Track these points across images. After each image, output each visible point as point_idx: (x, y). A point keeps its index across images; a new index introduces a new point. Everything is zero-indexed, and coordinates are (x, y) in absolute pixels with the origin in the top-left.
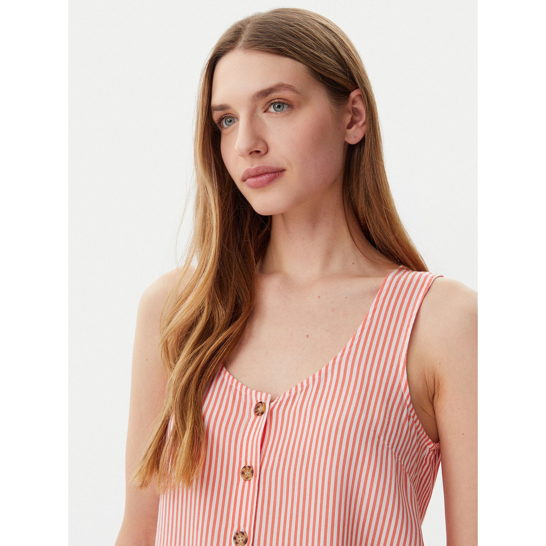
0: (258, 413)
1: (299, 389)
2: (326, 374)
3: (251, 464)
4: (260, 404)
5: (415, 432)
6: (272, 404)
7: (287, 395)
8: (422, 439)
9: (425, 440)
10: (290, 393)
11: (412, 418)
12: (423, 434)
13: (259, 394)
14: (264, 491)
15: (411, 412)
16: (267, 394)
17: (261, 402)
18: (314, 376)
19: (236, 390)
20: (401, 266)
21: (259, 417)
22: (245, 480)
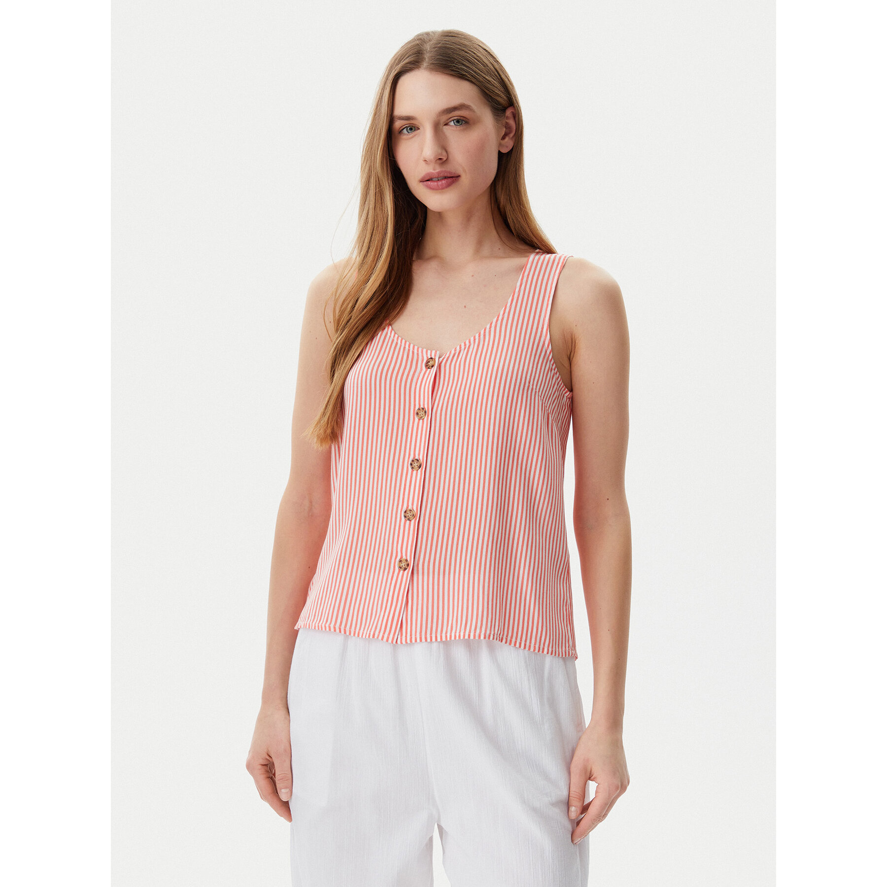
0: (428, 366)
1: (463, 347)
2: (485, 335)
3: (424, 407)
4: (431, 359)
5: (555, 382)
6: (441, 359)
7: (453, 352)
8: (561, 389)
9: (563, 389)
10: (455, 350)
11: (553, 370)
12: (561, 384)
13: (429, 352)
14: (435, 427)
15: (553, 365)
16: (436, 352)
17: (431, 358)
18: (475, 337)
19: (409, 350)
20: (538, 250)
21: (429, 370)
22: (419, 419)
